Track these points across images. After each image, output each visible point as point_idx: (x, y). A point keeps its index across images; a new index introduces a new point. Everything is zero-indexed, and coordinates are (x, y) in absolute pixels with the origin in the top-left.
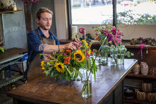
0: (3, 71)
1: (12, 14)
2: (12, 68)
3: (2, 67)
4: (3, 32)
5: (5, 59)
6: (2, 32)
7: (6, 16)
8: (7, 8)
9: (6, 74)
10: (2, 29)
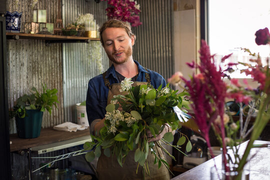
0: (56, 170)
1: (86, 44)
2: (75, 164)
3: (55, 159)
4: (63, 86)
5: (61, 141)
6: (60, 85)
7: (72, 52)
8: (77, 30)
9: (62, 177)
10: (60, 79)
